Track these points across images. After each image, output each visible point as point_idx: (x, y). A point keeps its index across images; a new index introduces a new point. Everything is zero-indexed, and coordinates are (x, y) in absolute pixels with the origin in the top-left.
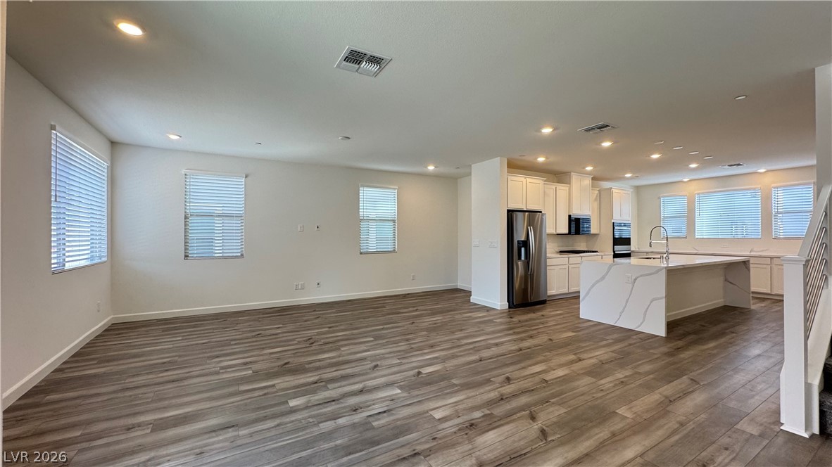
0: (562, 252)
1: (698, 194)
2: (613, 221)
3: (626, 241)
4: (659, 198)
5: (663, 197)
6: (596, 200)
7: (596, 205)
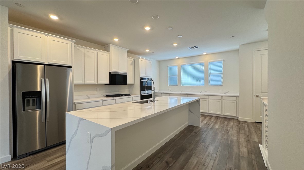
0: (107, 96)
1: (182, 65)
2: (140, 77)
3: (149, 88)
4: (167, 67)
5: (169, 66)
6: (132, 64)
7: (132, 67)
